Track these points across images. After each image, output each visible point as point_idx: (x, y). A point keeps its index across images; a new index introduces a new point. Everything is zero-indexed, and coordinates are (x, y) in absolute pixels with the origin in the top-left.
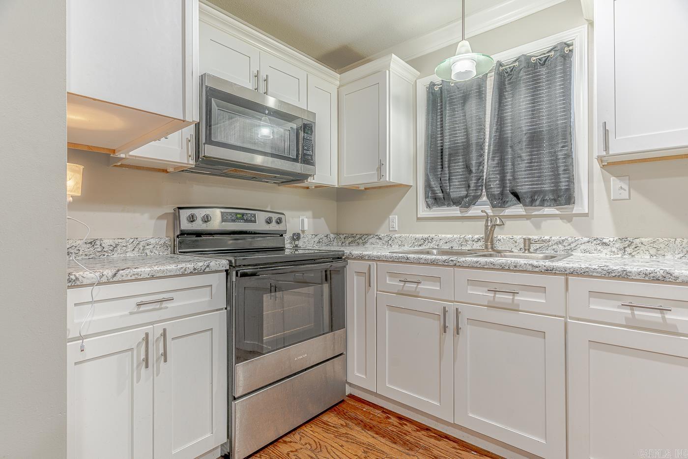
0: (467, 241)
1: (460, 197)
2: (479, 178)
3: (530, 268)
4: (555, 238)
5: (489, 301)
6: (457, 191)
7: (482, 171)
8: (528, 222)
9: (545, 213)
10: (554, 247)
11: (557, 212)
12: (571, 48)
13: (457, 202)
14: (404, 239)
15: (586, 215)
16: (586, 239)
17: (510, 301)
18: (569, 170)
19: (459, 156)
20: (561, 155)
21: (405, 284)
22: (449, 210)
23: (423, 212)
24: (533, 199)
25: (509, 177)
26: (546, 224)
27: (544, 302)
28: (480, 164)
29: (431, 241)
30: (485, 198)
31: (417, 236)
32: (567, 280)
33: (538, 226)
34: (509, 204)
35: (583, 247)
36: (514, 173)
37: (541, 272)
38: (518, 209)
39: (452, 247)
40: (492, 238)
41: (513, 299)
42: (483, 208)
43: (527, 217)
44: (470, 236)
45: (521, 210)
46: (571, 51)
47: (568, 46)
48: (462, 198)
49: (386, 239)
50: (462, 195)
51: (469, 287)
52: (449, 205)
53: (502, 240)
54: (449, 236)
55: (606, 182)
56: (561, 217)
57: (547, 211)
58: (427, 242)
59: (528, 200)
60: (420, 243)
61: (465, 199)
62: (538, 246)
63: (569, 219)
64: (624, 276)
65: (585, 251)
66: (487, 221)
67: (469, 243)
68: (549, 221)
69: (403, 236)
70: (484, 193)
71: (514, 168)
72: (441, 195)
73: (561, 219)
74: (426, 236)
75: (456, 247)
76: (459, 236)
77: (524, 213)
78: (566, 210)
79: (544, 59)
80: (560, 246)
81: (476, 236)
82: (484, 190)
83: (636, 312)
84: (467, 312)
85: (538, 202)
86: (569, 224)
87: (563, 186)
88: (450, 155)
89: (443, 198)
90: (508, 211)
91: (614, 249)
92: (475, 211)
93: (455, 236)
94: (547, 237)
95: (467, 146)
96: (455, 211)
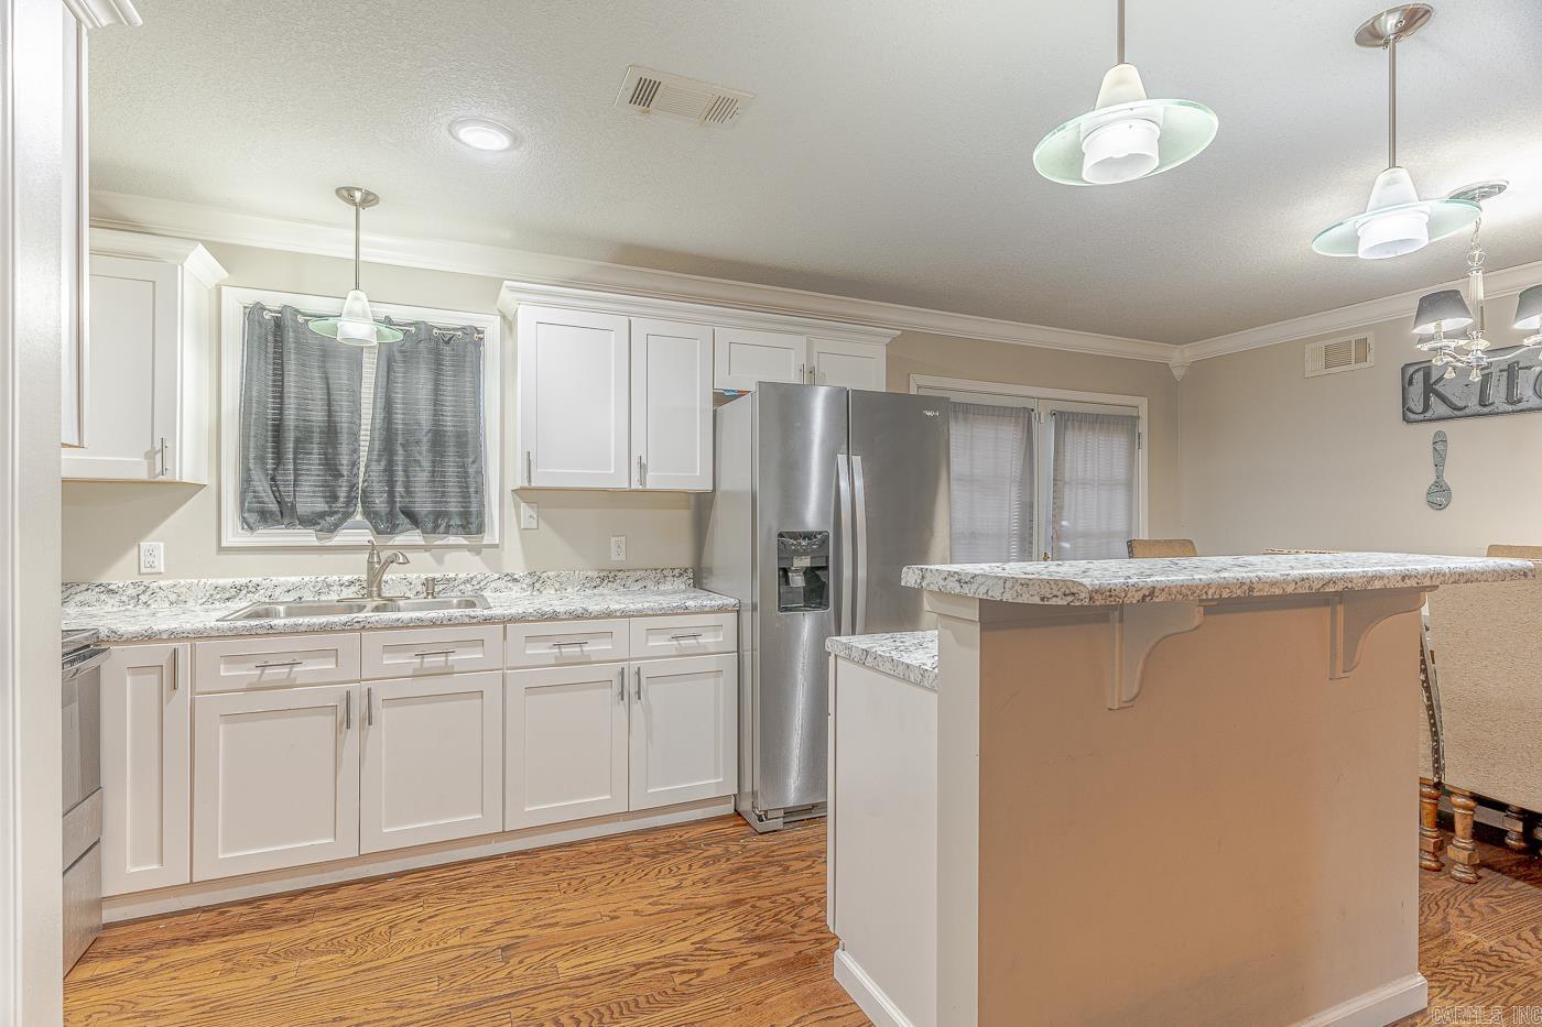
0: (329, 586)
1: (313, 513)
2: (353, 486)
3: (466, 620)
4: (463, 576)
5: (415, 670)
6: (309, 500)
7: (357, 475)
8: (427, 554)
9: (450, 542)
10: (461, 587)
11: (465, 542)
12: (481, 336)
13: (309, 521)
14: (184, 590)
15: (497, 546)
16: (496, 576)
17: (443, 664)
18: (480, 491)
19: (311, 443)
20: (471, 470)
21: (263, 672)
22: (295, 535)
23: (234, 535)
24: (436, 523)
25: (399, 489)
26: (451, 557)
27: (481, 656)
28: (354, 464)
29: (253, 590)
30: (359, 517)
31: (221, 582)
32: (505, 628)
33: (440, 561)
34: (400, 528)
35: (493, 585)
36: (407, 484)
37: (479, 623)
38: (414, 537)
39: (300, 598)
40: (380, 581)
41: (447, 660)
42: (357, 533)
43: (426, 548)
44: (336, 578)
45: (417, 538)
46: (481, 339)
47: (479, 332)
48: (322, 515)
49: (131, 591)
50: (318, 510)
51: (385, 656)
52: (291, 525)
53: (390, 582)
54: (294, 579)
55: (517, 507)
56: (469, 548)
57: (452, 540)
58: (244, 592)
59: (430, 525)
60: (228, 595)
61: (327, 518)
62: (441, 587)
63: (477, 550)
64: (554, 617)
65: (496, 590)
66: (371, 555)
67: (334, 588)
68: (453, 554)
69: (183, 582)
70: (359, 509)
71: (407, 477)
72: (274, 507)
73: (469, 551)
74: (243, 581)
75: (308, 597)
76: (314, 578)
77: (423, 543)
78: (474, 540)
79: (449, 337)
80: (468, 585)
81: (346, 578)
82: (360, 505)
83: (563, 650)
84: (382, 691)
85: (442, 529)
86: (477, 558)
87: (474, 509)
88: (297, 440)
89: (278, 513)
90: (399, 540)
91: (524, 586)
92: (342, 537)
93: (307, 579)
94: (452, 575)
95: (331, 432)
96: (308, 537)
